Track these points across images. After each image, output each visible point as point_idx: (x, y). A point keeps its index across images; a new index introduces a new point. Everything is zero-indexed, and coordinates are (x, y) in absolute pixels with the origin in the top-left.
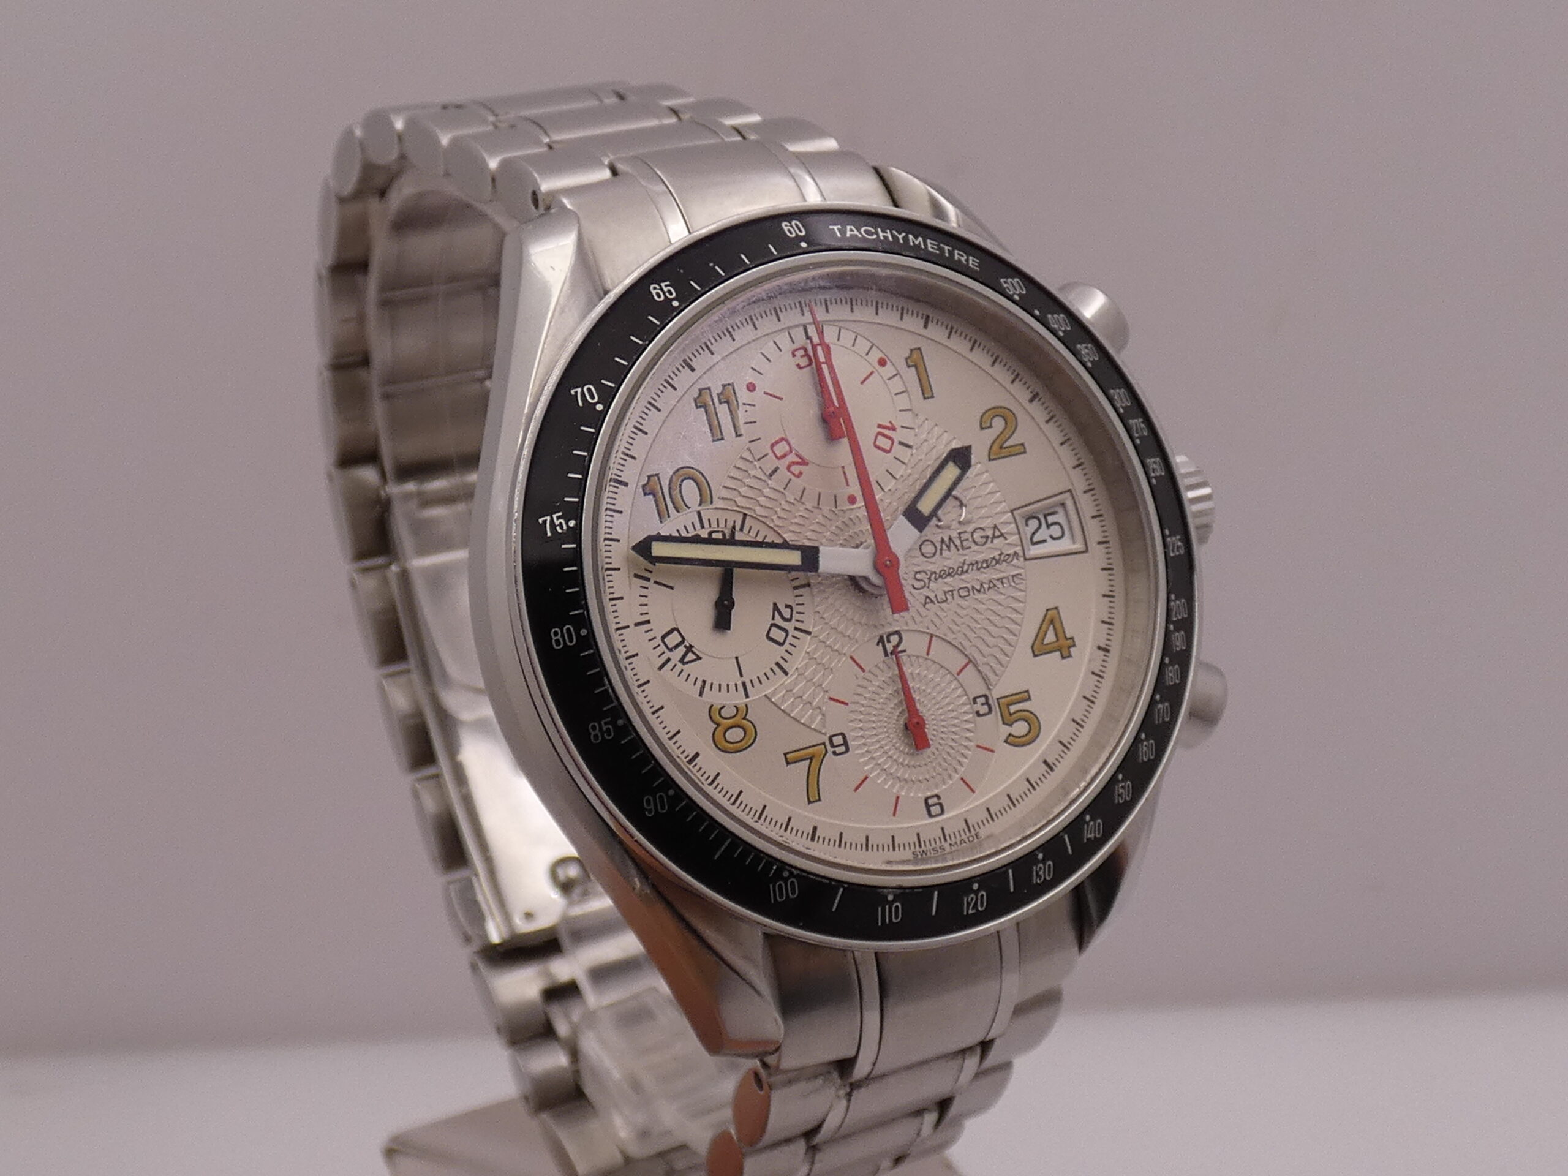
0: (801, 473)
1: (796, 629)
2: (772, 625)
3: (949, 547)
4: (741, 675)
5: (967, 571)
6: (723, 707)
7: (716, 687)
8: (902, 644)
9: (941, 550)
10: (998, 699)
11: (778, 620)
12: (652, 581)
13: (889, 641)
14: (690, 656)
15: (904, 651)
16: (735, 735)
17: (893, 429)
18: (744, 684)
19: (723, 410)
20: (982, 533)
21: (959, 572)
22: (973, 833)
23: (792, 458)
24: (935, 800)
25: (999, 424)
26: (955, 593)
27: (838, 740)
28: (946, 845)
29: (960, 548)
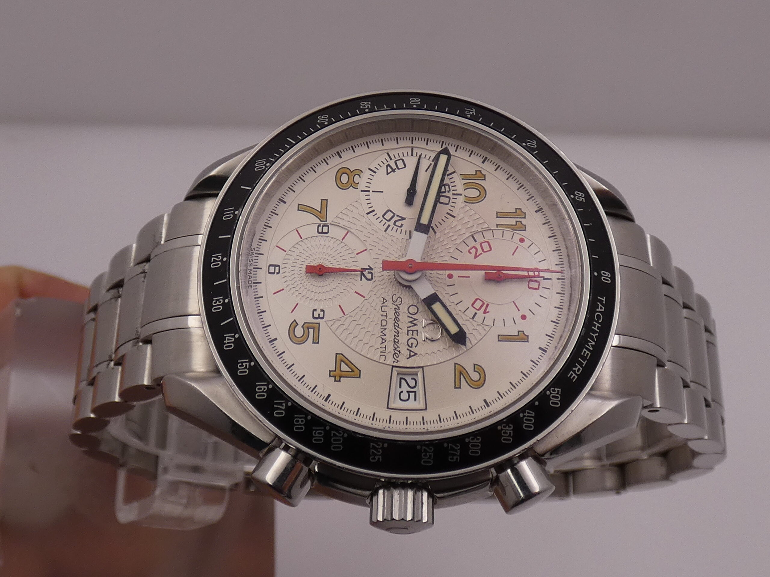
0: (470, 253)
1: (389, 226)
2: (394, 214)
3: (411, 322)
4: (373, 191)
5: (395, 328)
6: (360, 177)
7: (371, 177)
8: (365, 279)
9: (412, 318)
10: (319, 324)
11: (396, 218)
12: (432, 162)
13: (369, 273)
14: (390, 170)
15: (361, 280)
16: (344, 179)
17: (485, 312)
18: (369, 191)
19: (512, 221)
20: (414, 346)
21: (396, 324)
22: (253, 285)
23: (480, 251)
24: (277, 271)
25: (475, 376)
26: (384, 318)
27: (325, 229)
28: (251, 268)
29: (409, 329)
